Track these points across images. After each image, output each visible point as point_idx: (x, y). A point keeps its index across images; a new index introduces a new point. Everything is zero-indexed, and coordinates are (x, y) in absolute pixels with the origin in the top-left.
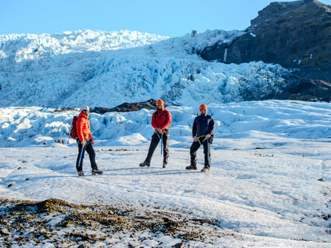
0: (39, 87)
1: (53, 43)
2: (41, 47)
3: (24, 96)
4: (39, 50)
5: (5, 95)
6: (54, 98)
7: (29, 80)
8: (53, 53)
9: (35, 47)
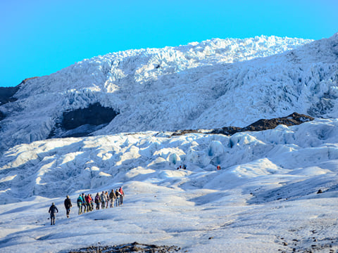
0: (162, 109)
1: (178, 57)
2: (163, 63)
3: (146, 120)
4: (162, 65)
5: (123, 120)
6: (180, 120)
7: (150, 101)
8: (177, 69)
9: (157, 62)
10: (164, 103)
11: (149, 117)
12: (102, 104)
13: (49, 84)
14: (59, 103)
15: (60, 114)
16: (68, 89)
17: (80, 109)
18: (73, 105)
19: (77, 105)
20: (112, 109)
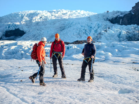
0: (42, 33)
1: (48, 15)
2: (43, 16)
3: (36, 36)
4: (43, 17)
5: (27, 35)
7: (38, 30)
8: (48, 19)
9: (41, 16)
10: (42, 31)
11: (37, 35)
12: (20, 29)
13: (1, 20)
14: (4, 27)
15: (5, 31)
16: (8, 22)
17: (12, 30)
18: (10, 29)
19: (11, 29)
20: (23, 31)
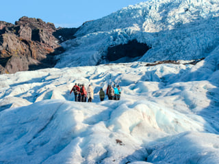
11: (173, 50)
12: (138, 40)
13: (101, 25)
14: (104, 40)
15: (105, 49)
17: (121, 44)
18: (116, 42)
19: (118, 42)
20: (146, 44)
